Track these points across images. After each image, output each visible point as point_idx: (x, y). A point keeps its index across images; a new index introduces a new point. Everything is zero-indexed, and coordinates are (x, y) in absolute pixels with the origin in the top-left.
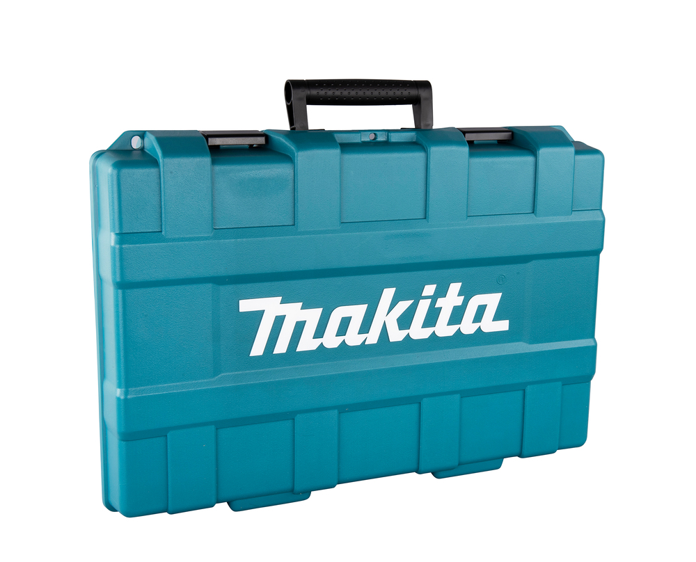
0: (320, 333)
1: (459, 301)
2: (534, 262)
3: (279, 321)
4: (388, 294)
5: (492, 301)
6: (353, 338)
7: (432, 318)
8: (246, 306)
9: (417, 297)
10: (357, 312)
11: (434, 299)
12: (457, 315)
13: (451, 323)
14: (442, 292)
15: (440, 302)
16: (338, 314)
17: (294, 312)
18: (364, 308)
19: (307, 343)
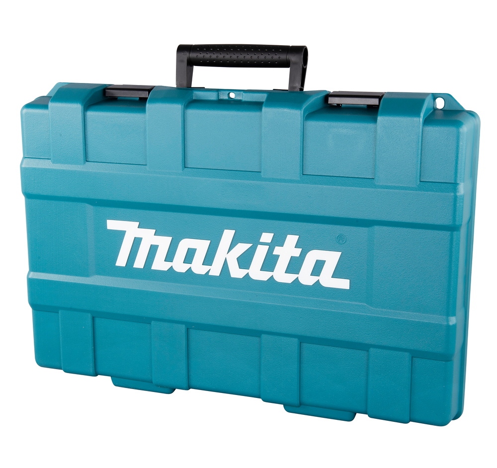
0: (170, 257)
1: (297, 252)
2: (376, 228)
3: (137, 242)
4: (228, 235)
5: (332, 258)
6: (198, 267)
7: (270, 263)
8: (113, 225)
9: (256, 242)
10: (201, 246)
11: (272, 246)
12: (295, 265)
13: (289, 270)
14: (279, 241)
15: (277, 251)
16: (185, 244)
17: (149, 237)
18: (207, 243)
19: (160, 264)
